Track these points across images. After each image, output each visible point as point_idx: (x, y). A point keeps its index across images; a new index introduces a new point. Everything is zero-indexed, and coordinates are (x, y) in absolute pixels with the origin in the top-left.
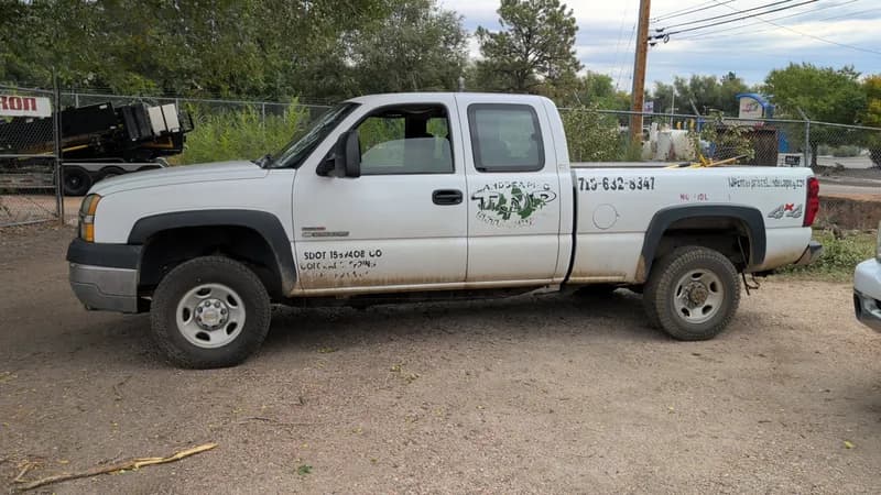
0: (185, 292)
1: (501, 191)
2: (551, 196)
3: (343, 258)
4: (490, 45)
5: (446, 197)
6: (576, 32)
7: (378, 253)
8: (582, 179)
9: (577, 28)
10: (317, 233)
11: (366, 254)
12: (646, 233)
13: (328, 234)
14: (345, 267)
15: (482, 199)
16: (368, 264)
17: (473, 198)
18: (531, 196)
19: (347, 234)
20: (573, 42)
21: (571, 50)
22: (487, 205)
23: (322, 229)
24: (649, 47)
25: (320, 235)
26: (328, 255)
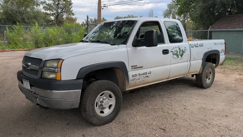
0: (97, 96)
1: (176, 49)
2: (186, 50)
3: (142, 76)
4: (46, 7)
5: (165, 52)
6: (72, 5)
7: (150, 73)
8: (191, 44)
9: (72, 3)
10: (135, 67)
11: (147, 73)
12: (202, 59)
13: (138, 68)
14: (142, 78)
15: (173, 52)
16: (147, 77)
17: (171, 52)
18: (183, 50)
19: (142, 67)
20: (72, 7)
21: (71, 10)
22: (174, 54)
23: (137, 66)
24: (102, 9)
25: (136, 68)
26: (138, 75)
